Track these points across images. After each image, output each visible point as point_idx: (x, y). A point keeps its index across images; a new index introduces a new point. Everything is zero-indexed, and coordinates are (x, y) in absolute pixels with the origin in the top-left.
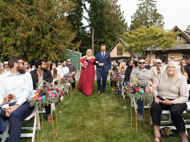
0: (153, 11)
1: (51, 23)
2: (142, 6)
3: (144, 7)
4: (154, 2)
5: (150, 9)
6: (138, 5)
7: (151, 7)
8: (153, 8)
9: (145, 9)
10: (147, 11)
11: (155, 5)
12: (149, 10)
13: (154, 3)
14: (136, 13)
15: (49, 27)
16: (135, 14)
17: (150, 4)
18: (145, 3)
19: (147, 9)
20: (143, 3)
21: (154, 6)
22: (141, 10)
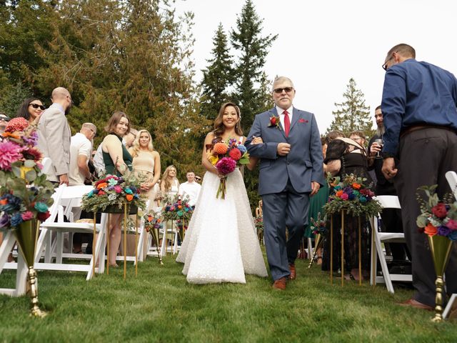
0: (366, 125)
1: (171, 153)
2: (342, 116)
3: (346, 118)
4: (365, 108)
5: (359, 121)
6: (334, 113)
7: (359, 118)
8: (365, 120)
9: (347, 121)
10: (352, 126)
11: (368, 113)
12: (357, 123)
13: (366, 111)
14: (330, 128)
15: (167, 159)
16: (328, 130)
17: (358, 113)
18: (348, 110)
19: (352, 120)
20: (344, 110)
21: (365, 116)
22: (341, 125)
